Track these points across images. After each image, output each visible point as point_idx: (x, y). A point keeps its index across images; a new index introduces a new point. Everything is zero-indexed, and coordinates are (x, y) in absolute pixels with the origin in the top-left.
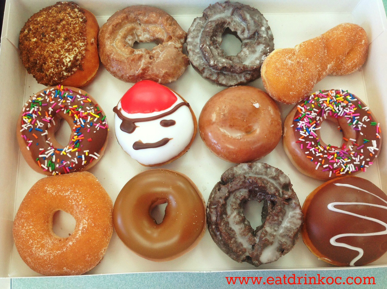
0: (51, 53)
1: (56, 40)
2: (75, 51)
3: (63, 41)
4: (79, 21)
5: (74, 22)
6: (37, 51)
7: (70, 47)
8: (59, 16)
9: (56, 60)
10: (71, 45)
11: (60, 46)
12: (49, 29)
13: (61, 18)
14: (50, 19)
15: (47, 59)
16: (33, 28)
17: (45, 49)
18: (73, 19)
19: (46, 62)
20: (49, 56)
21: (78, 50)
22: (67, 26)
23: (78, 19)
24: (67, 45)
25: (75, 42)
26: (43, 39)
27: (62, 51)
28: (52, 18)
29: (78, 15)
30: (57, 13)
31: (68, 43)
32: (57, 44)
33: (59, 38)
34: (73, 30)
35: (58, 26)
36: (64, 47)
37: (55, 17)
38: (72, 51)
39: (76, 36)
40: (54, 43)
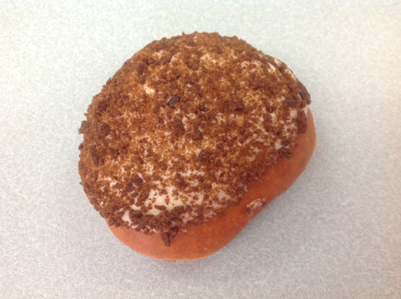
0: (146, 153)
1: (184, 139)
2: (196, 198)
3: (194, 156)
4: (272, 144)
5: (260, 140)
6: (129, 116)
7: (192, 182)
8: (245, 95)
9: (140, 175)
10: (201, 179)
11: (176, 160)
12: (197, 102)
13: (247, 103)
14: (224, 82)
15: (126, 153)
16: (175, 64)
17: (145, 132)
18: (263, 130)
19: (119, 158)
20: (137, 153)
21: (202, 203)
22: (235, 134)
23: (275, 140)
24: (192, 170)
25: (215, 180)
26: (164, 107)
27: (168, 172)
28: (229, 84)
29: (286, 128)
30: (250, 85)
31: (198, 169)
32: (176, 148)
33: (191, 142)
34: (237, 153)
35: (220, 114)
36: (182, 169)
37: (238, 88)
38: (186, 192)
39: (230, 170)
40: (173, 142)
